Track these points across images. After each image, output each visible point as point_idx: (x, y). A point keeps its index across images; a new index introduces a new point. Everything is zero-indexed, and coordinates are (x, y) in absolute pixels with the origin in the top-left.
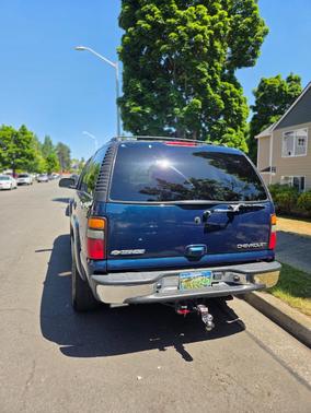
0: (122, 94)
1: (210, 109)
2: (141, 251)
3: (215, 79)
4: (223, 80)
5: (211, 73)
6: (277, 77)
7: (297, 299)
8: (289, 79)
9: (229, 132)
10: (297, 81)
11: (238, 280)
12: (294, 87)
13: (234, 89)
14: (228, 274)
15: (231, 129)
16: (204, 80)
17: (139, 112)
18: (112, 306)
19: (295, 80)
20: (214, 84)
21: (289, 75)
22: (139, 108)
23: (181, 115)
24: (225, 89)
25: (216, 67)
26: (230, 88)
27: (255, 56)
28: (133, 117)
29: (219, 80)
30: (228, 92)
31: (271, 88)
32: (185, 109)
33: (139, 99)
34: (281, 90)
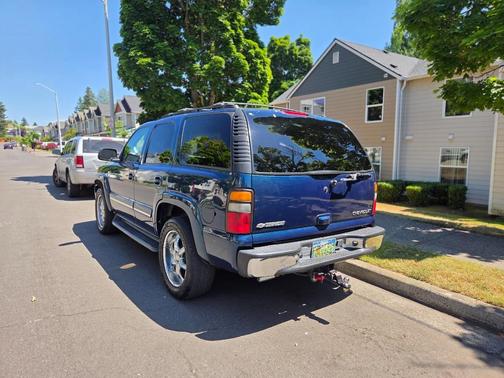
0: (121, 40)
1: (233, 69)
2: (282, 223)
3: (238, 35)
4: (247, 36)
5: (234, 27)
6: (286, 38)
7: (385, 261)
8: (299, 42)
9: (255, 98)
10: (307, 44)
11: (356, 245)
12: (304, 50)
13: (258, 49)
14: (348, 239)
15: (256, 94)
16: (227, 35)
17: (149, 64)
18: (261, 280)
19: (305, 44)
20: (237, 42)
21: (299, 37)
22: (149, 60)
23: (202, 73)
24: (249, 48)
25: (239, 21)
26: (254, 48)
27: (278, 14)
28: (140, 70)
29: (242, 36)
30: (252, 51)
31: (282, 49)
32: (206, 66)
33: (147, 49)
34: (291, 53)
